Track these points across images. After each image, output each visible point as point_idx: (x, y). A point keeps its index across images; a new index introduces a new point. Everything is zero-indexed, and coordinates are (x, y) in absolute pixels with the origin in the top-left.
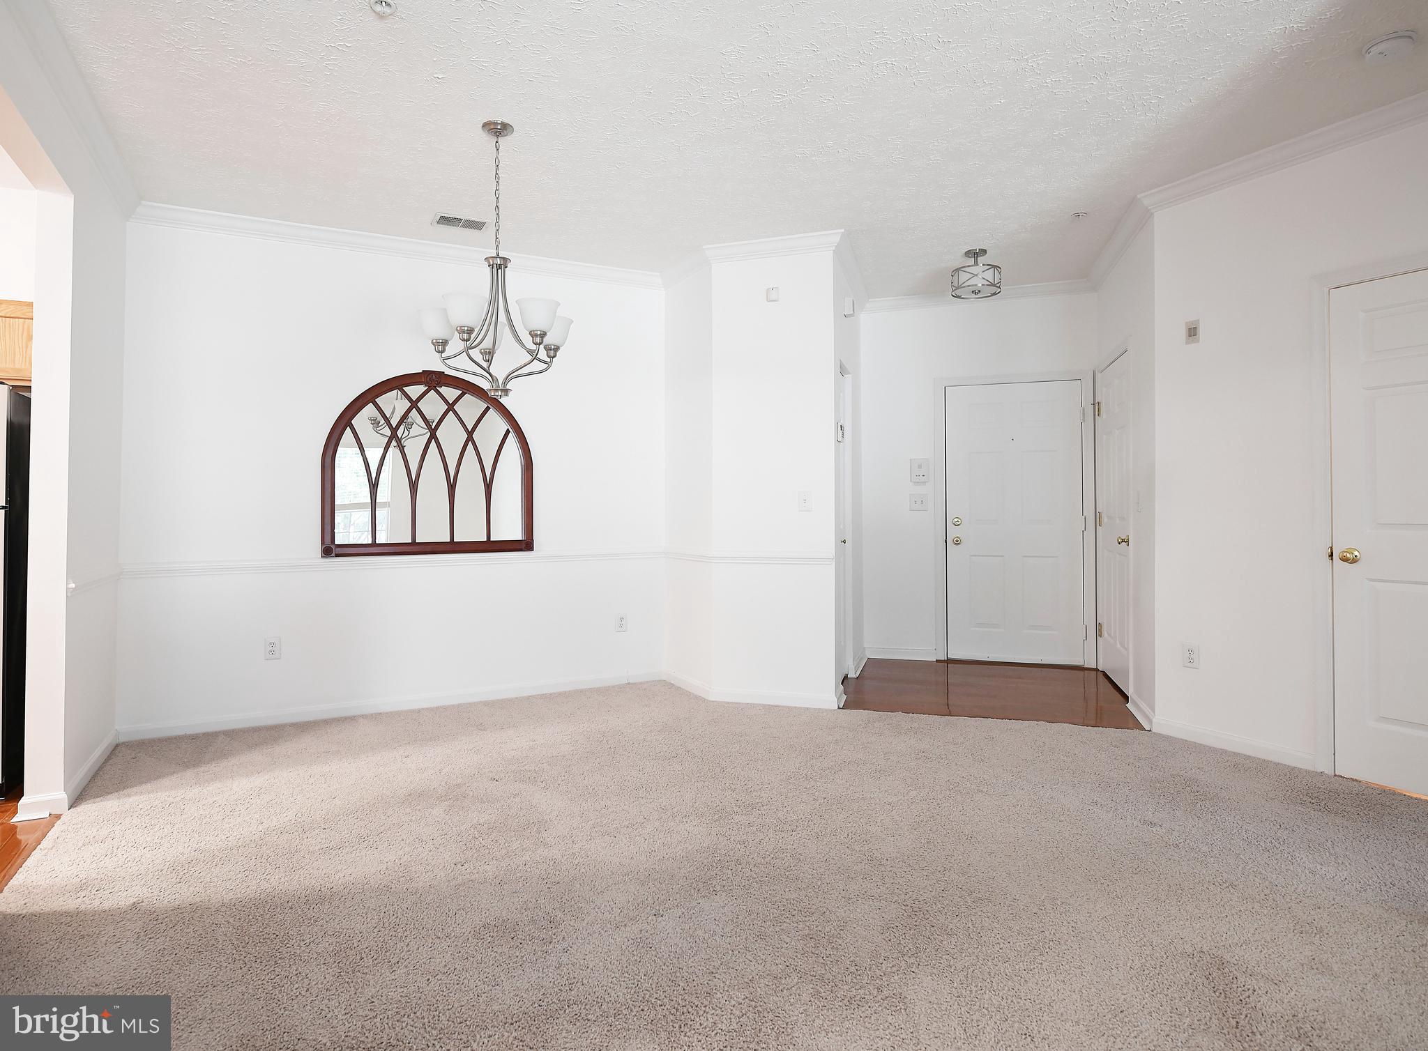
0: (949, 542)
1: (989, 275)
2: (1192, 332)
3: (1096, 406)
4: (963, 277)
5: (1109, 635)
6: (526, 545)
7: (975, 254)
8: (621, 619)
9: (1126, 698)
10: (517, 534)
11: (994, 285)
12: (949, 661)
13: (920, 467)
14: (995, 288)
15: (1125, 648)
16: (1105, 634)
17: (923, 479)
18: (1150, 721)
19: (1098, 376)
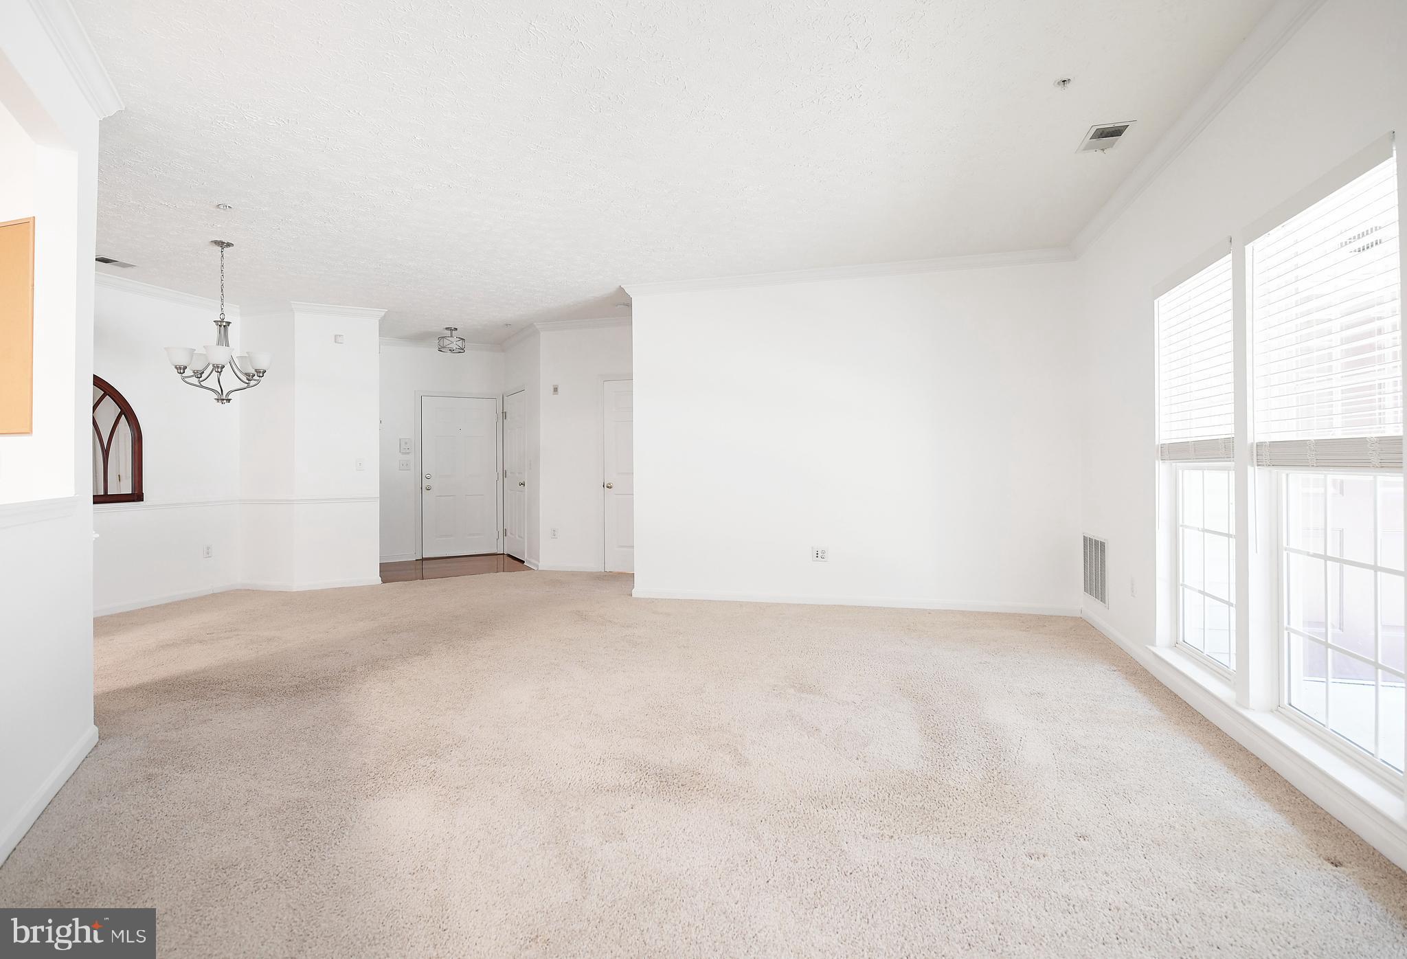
0: (424, 489)
1: (460, 343)
2: (556, 390)
3: (504, 414)
4: (446, 342)
5: (511, 534)
6: (137, 496)
7: (452, 330)
8: (208, 548)
9: (524, 562)
10: (127, 489)
11: (462, 349)
12: (423, 559)
13: (406, 443)
14: (462, 350)
15: (521, 537)
16: (508, 534)
17: (408, 451)
18: (537, 566)
19: (505, 398)
